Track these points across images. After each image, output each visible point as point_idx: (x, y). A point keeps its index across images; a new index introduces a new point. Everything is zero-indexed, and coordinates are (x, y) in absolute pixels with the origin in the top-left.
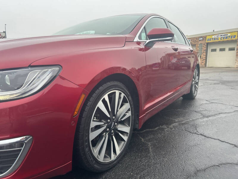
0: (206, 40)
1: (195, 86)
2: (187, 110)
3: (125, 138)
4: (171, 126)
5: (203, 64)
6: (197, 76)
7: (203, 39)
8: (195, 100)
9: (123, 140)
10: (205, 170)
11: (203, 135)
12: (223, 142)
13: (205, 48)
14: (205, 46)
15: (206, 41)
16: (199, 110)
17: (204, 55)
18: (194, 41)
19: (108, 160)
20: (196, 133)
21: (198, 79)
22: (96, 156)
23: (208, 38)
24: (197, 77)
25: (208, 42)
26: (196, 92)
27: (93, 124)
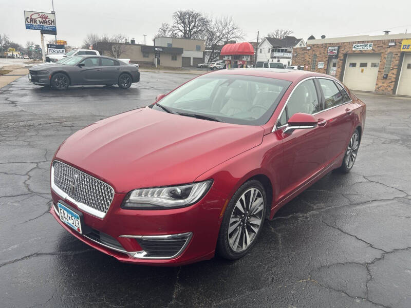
0: (401, 46)
1: (352, 156)
2: (332, 192)
3: (256, 230)
4: (308, 215)
5: (390, 89)
6: (357, 140)
7: (396, 45)
8: (348, 175)
9: (254, 232)
10: (329, 267)
11: (340, 230)
12: (360, 239)
13: (397, 62)
14: (397, 58)
15: (400, 48)
16: (348, 193)
17: (393, 73)
18: (378, 47)
19: (240, 250)
20: (333, 227)
21: (358, 145)
22: (231, 246)
23: (404, 43)
24: (356, 143)
25: (404, 50)
26: (351, 163)
27: (232, 220)
